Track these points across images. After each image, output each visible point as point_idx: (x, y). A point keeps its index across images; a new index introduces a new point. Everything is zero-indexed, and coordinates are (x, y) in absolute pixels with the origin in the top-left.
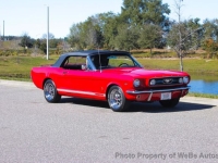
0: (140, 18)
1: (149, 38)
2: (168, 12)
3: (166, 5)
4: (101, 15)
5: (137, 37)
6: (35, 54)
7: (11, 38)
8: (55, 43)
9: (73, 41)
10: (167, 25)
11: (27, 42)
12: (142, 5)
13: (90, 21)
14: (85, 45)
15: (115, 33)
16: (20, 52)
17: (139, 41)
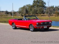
0: (38, 6)
1: (40, 11)
2: (45, 4)
3: (45, 2)
4: (27, 5)
5: (37, 11)
6: (9, 16)
7: (3, 12)
8: (15, 13)
9: (20, 12)
10: (45, 8)
11: (7, 13)
12: (38, 2)
13: (24, 7)
14: (23, 13)
15: (31, 10)
16: (5, 15)
17: (37, 12)
